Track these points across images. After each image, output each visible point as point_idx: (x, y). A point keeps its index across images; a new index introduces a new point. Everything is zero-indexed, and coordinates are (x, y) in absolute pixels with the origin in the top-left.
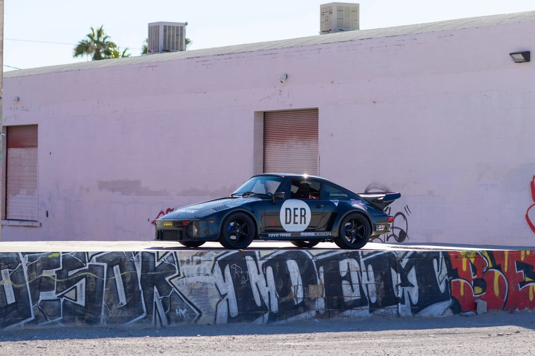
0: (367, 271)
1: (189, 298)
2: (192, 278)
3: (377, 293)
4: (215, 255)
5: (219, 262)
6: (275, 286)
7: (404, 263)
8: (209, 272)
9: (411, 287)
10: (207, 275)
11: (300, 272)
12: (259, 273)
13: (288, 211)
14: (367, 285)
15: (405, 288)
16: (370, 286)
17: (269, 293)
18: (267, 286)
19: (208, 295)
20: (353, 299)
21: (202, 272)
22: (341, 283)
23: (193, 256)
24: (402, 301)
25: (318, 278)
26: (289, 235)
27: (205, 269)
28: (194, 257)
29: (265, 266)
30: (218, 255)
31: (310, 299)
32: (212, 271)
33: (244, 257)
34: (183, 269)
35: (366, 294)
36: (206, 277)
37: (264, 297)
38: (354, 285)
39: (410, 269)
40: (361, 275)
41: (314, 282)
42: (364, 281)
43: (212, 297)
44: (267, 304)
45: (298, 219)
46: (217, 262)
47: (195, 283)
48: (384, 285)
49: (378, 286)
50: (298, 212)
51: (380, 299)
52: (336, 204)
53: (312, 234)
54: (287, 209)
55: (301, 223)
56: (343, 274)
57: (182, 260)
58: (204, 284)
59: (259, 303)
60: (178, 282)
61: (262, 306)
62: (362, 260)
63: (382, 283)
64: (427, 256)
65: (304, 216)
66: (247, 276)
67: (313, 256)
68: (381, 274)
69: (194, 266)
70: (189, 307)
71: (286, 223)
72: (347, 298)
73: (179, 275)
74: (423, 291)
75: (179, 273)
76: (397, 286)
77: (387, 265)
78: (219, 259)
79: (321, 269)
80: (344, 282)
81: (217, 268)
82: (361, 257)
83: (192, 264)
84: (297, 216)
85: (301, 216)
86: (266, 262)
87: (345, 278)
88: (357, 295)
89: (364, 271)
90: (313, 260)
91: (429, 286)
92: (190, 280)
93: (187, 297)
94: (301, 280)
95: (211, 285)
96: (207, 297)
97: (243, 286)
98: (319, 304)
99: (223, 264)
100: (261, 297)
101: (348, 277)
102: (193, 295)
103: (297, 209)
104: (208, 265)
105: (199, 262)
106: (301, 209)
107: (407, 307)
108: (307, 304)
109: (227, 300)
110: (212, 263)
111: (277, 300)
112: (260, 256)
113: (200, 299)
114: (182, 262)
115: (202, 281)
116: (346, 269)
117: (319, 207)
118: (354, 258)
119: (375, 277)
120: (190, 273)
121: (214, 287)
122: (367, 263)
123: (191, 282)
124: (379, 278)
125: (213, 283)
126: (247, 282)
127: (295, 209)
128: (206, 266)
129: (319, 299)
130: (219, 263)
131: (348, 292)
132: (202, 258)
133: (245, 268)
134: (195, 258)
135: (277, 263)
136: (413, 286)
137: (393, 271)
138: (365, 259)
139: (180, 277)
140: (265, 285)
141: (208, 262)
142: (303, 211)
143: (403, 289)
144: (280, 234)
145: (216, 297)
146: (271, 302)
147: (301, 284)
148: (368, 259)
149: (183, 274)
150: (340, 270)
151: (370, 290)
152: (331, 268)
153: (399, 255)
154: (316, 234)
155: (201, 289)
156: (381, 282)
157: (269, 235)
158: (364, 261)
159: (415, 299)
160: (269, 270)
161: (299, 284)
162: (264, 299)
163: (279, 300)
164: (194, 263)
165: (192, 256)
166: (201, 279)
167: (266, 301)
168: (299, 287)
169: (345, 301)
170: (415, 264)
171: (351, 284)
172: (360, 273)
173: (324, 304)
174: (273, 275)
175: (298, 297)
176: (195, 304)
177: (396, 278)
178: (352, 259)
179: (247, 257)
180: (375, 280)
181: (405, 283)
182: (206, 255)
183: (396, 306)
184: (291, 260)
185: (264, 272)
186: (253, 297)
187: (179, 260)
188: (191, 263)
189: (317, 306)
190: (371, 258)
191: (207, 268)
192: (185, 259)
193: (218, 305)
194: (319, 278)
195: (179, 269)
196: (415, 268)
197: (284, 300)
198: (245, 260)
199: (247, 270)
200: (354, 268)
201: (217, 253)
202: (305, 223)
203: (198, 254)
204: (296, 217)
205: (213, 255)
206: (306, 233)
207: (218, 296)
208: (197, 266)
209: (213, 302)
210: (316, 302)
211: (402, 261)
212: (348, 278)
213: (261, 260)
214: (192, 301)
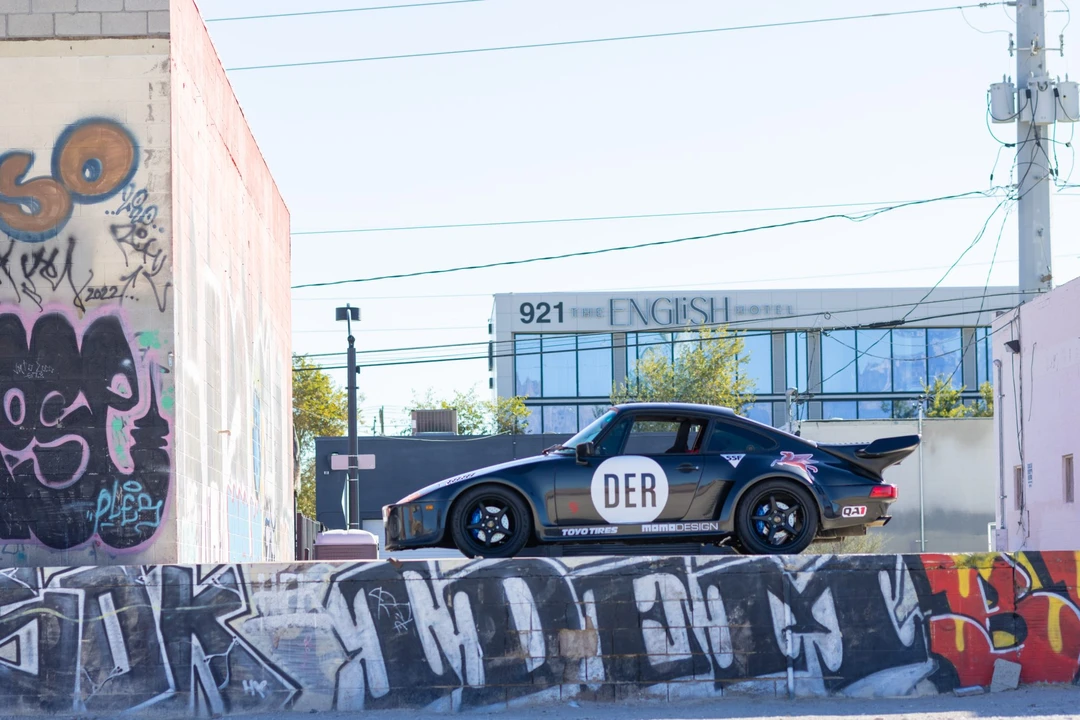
0: (706, 600)
1: (273, 659)
2: (278, 617)
3: (734, 646)
4: (333, 570)
5: (342, 585)
6: (475, 634)
7: (801, 583)
8: (317, 604)
9: (822, 634)
10: (314, 611)
11: (536, 603)
12: (436, 606)
13: (611, 481)
14: (706, 630)
15: (805, 635)
16: (713, 633)
17: (462, 647)
18: (456, 632)
19: (317, 653)
20: (672, 659)
21: (300, 605)
22: (640, 625)
23: (281, 572)
24: (800, 663)
25: (580, 614)
26: (614, 530)
27: (307, 600)
28: (282, 575)
29: (450, 591)
30: (340, 569)
31: (563, 660)
32: (325, 602)
33: (401, 573)
34: (258, 600)
35: (705, 648)
36: (311, 614)
37: (451, 656)
38: (672, 631)
39: (819, 593)
40: (692, 609)
41: (572, 624)
42: (699, 621)
43: (327, 656)
44: (458, 672)
45: (635, 497)
46: (335, 585)
47: (286, 626)
48: (752, 629)
49: (735, 632)
50: (635, 483)
51: (742, 660)
52: (735, 463)
53: (672, 528)
54: (607, 477)
55: (644, 505)
56: (645, 607)
57: (255, 581)
58: (307, 629)
59: (437, 668)
60: (245, 625)
61: (445, 674)
62: (692, 577)
63: (747, 625)
64: (863, 565)
65: (651, 490)
66: (407, 613)
67: (569, 570)
68: (744, 606)
69: (281, 593)
70: (273, 677)
71: (608, 505)
72: (656, 657)
73: (248, 611)
74: (855, 643)
75: (248, 607)
76: (784, 630)
77: (759, 585)
78: (341, 578)
79: (589, 596)
80: (647, 623)
81: (337, 597)
82: (689, 569)
83: (278, 590)
84: (633, 490)
85: (644, 490)
86: (453, 584)
87: (649, 615)
88: (681, 651)
89: (699, 600)
90: (568, 579)
91: (871, 631)
92: (274, 622)
93: (268, 656)
94: (538, 619)
95: (322, 632)
96: (315, 655)
97: (400, 634)
98: (590, 671)
99: (349, 589)
100: (443, 655)
101: (658, 613)
102: (281, 652)
103: (633, 475)
104: (315, 590)
105: (293, 585)
106: (644, 476)
107: (813, 677)
108: (554, 669)
109: (363, 662)
110: (325, 587)
111: (481, 661)
112: (438, 569)
113: (297, 660)
114: (255, 585)
115: (302, 624)
116: (651, 595)
117: (687, 471)
118: (671, 573)
119: (728, 613)
120: (273, 607)
121: (331, 635)
122: (704, 583)
123: (277, 626)
124: (737, 613)
125: (329, 628)
126: (407, 625)
127: (628, 476)
128: (311, 592)
129: (589, 661)
130: (339, 586)
131: (658, 645)
132: (300, 577)
133: (403, 595)
134: (285, 577)
135: (481, 586)
136: (826, 631)
137: (774, 599)
138: (700, 574)
139: (250, 616)
140: (452, 629)
141: (316, 585)
142: (648, 480)
143: (802, 638)
144: (592, 530)
145: (336, 657)
146: (468, 667)
147: (540, 628)
148: (707, 575)
149: (258, 608)
150: (637, 599)
151: (715, 641)
152: (615, 594)
153: (789, 565)
154: (680, 527)
155: (299, 639)
156: (743, 623)
157: (564, 531)
158: (699, 579)
159: (834, 658)
160: (462, 601)
161: (534, 628)
162: (450, 660)
163: (485, 662)
164: (284, 586)
165: (278, 575)
166: (301, 619)
167: (456, 664)
168: (535, 634)
169: (653, 664)
170: (830, 584)
171: (667, 628)
172: (687, 604)
173: (602, 670)
174: (470, 611)
175: (533, 654)
176: (285, 669)
177: (782, 614)
178: (668, 575)
179: (406, 574)
180: (728, 620)
181: (805, 623)
182: (312, 569)
183: (783, 675)
184: (514, 579)
185: (450, 604)
186: (423, 655)
187: (247, 580)
188: (274, 588)
189: (584, 674)
190: (716, 572)
191: (313, 597)
192: (261, 578)
193: (342, 672)
194: (584, 615)
195: (247, 600)
196: (833, 592)
197: (498, 661)
198: (403, 580)
199: (407, 600)
200: (674, 594)
201: (336, 565)
202: (654, 505)
203: (292, 569)
204: (631, 493)
205: (326, 571)
206: (656, 526)
207: (340, 655)
208: (290, 593)
209: (329, 668)
210: (583, 667)
211: (795, 576)
212: (659, 616)
213: (440, 578)
214: (279, 664)
